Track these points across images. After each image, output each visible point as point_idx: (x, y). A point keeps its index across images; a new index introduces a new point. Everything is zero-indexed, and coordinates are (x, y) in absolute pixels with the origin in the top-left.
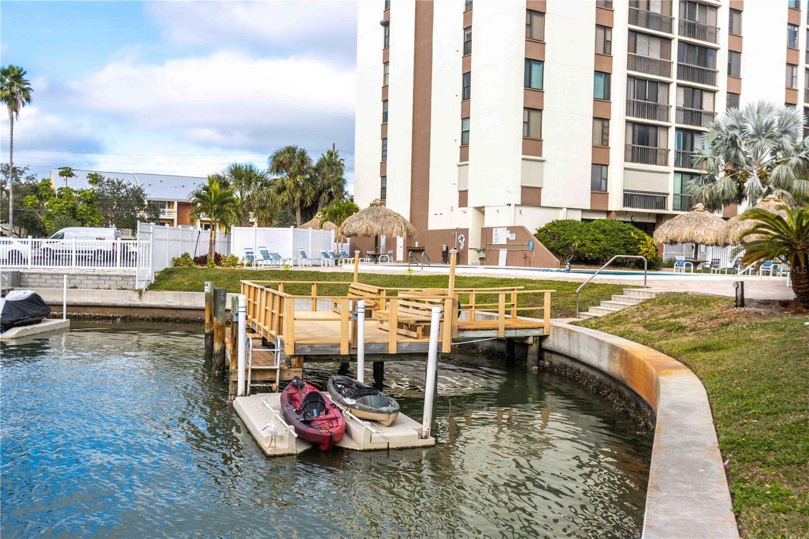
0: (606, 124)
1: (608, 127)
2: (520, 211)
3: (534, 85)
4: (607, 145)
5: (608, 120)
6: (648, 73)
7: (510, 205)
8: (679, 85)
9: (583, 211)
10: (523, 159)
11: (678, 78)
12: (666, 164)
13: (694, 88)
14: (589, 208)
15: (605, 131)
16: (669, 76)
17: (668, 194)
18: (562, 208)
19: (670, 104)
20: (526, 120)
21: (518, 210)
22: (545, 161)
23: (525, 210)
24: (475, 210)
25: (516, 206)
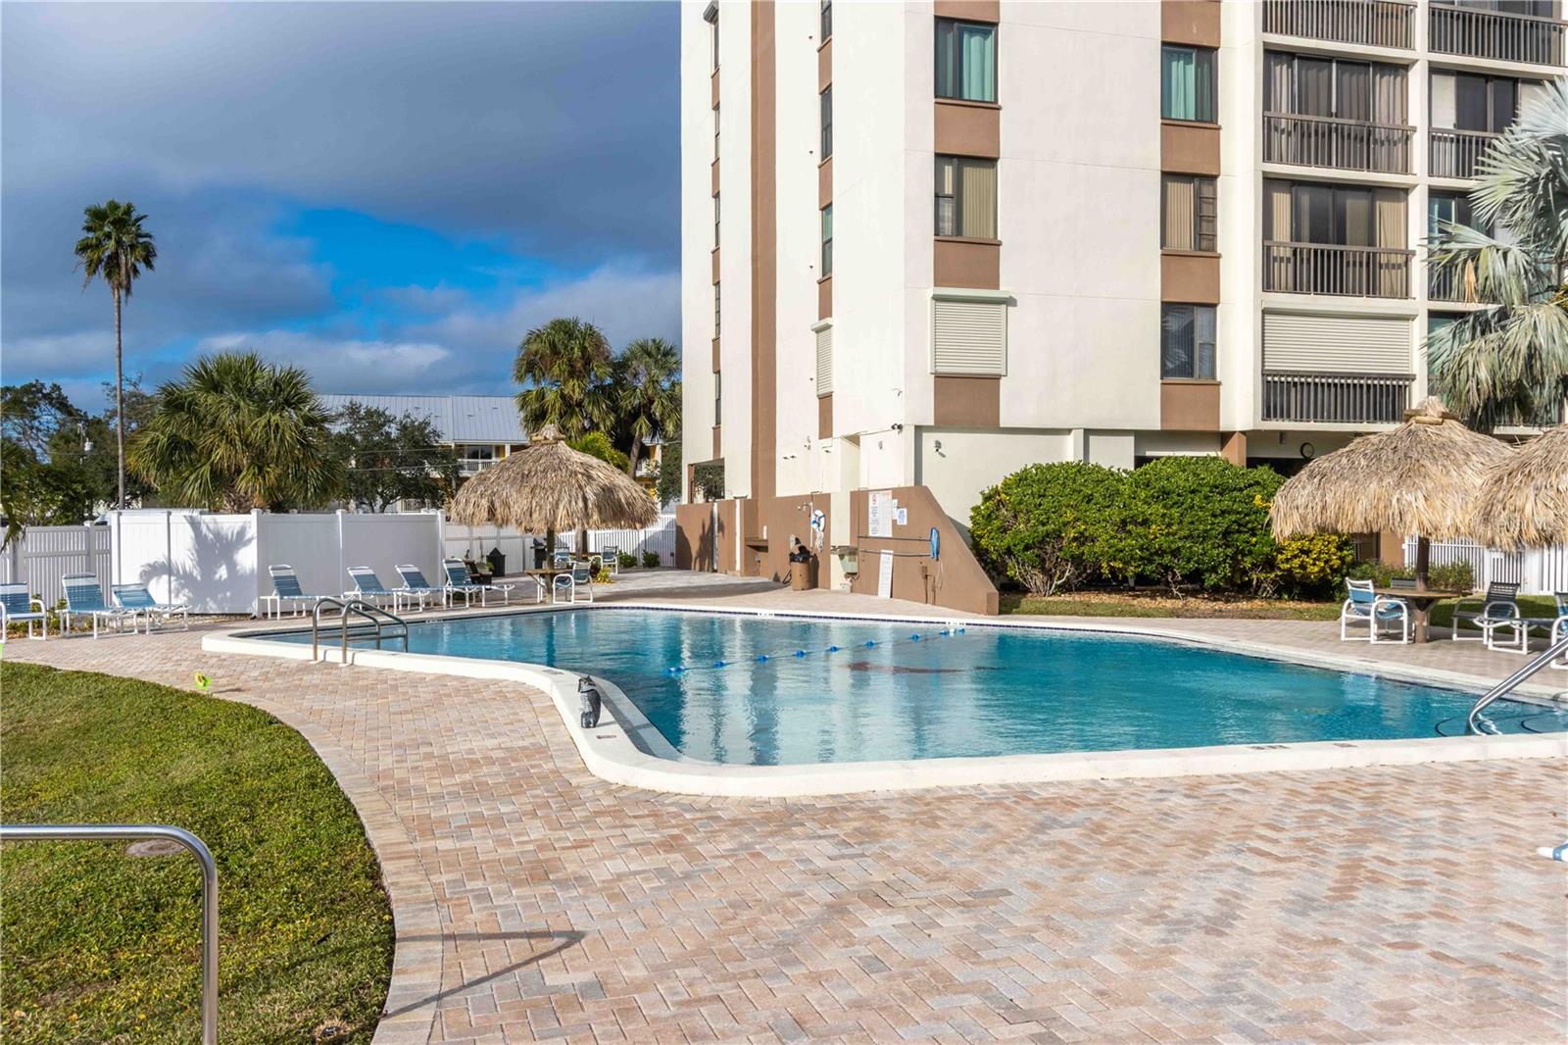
0: (1206, 191)
1: (1215, 199)
2: (938, 445)
3: (972, 91)
4: (1213, 248)
5: (1212, 179)
6: (1335, 37)
7: (900, 427)
8: (1435, 70)
9: (1142, 437)
10: (937, 298)
11: (1432, 48)
12: (1406, 295)
13: (1487, 77)
14: (1157, 427)
15: (1206, 211)
16: (1408, 44)
17: (1412, 378)
18: (1069, 431)
19: (1411, 123)
20: (948, 189)
21: (929, 440)
22: (1009, 302)
23: (952, 441)
24: (847, 444)
25: (919, 430)
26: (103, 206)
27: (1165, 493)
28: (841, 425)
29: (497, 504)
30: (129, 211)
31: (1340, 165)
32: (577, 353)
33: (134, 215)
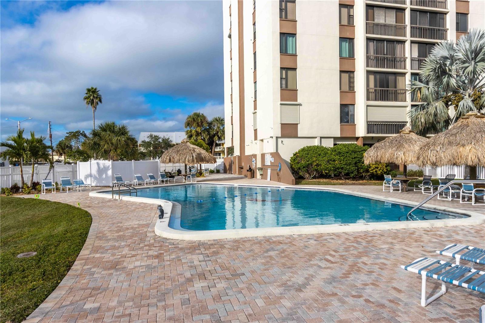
0: (352, 75)
1: (354, 77)
2: (282, 142)
3: (290, 51)
4: (354, 90)
5: (353, 72)
6: (385, 35)
7: (272, 137)
8: (412, 42)
9: (335, 139)
10: (281, 104)
11: (411, 37)
12: (405, 101)
13: (427, 43)
14: (339, 136)
15: (352, 80)
16: (405, 36)
17: (407, 122)
18: (316, 137)
19: (406, 56)
20: (284, 76)
21: (280, 140)
22: (300, 105)
23: (285, 140)
24: (261, 142)
25: (277, 138)
26: (90, 88)
27: (340, 153)
28: (259, 137)
29: (171, 158)
30: (96, 89)
31: (387, 68)
32: (200, 121)
33: (97, 90)
